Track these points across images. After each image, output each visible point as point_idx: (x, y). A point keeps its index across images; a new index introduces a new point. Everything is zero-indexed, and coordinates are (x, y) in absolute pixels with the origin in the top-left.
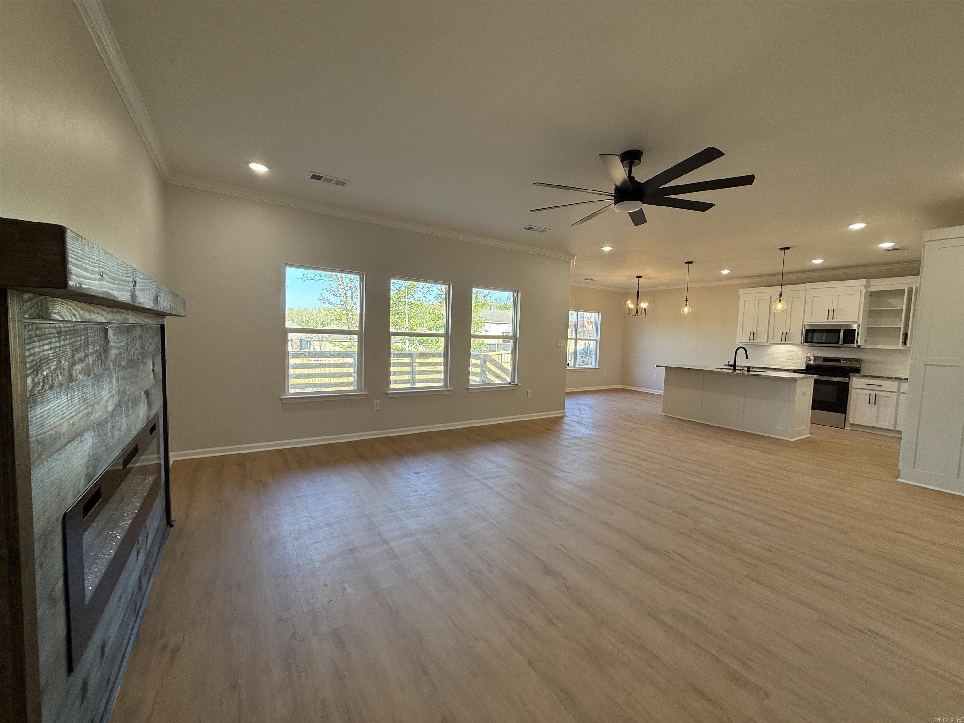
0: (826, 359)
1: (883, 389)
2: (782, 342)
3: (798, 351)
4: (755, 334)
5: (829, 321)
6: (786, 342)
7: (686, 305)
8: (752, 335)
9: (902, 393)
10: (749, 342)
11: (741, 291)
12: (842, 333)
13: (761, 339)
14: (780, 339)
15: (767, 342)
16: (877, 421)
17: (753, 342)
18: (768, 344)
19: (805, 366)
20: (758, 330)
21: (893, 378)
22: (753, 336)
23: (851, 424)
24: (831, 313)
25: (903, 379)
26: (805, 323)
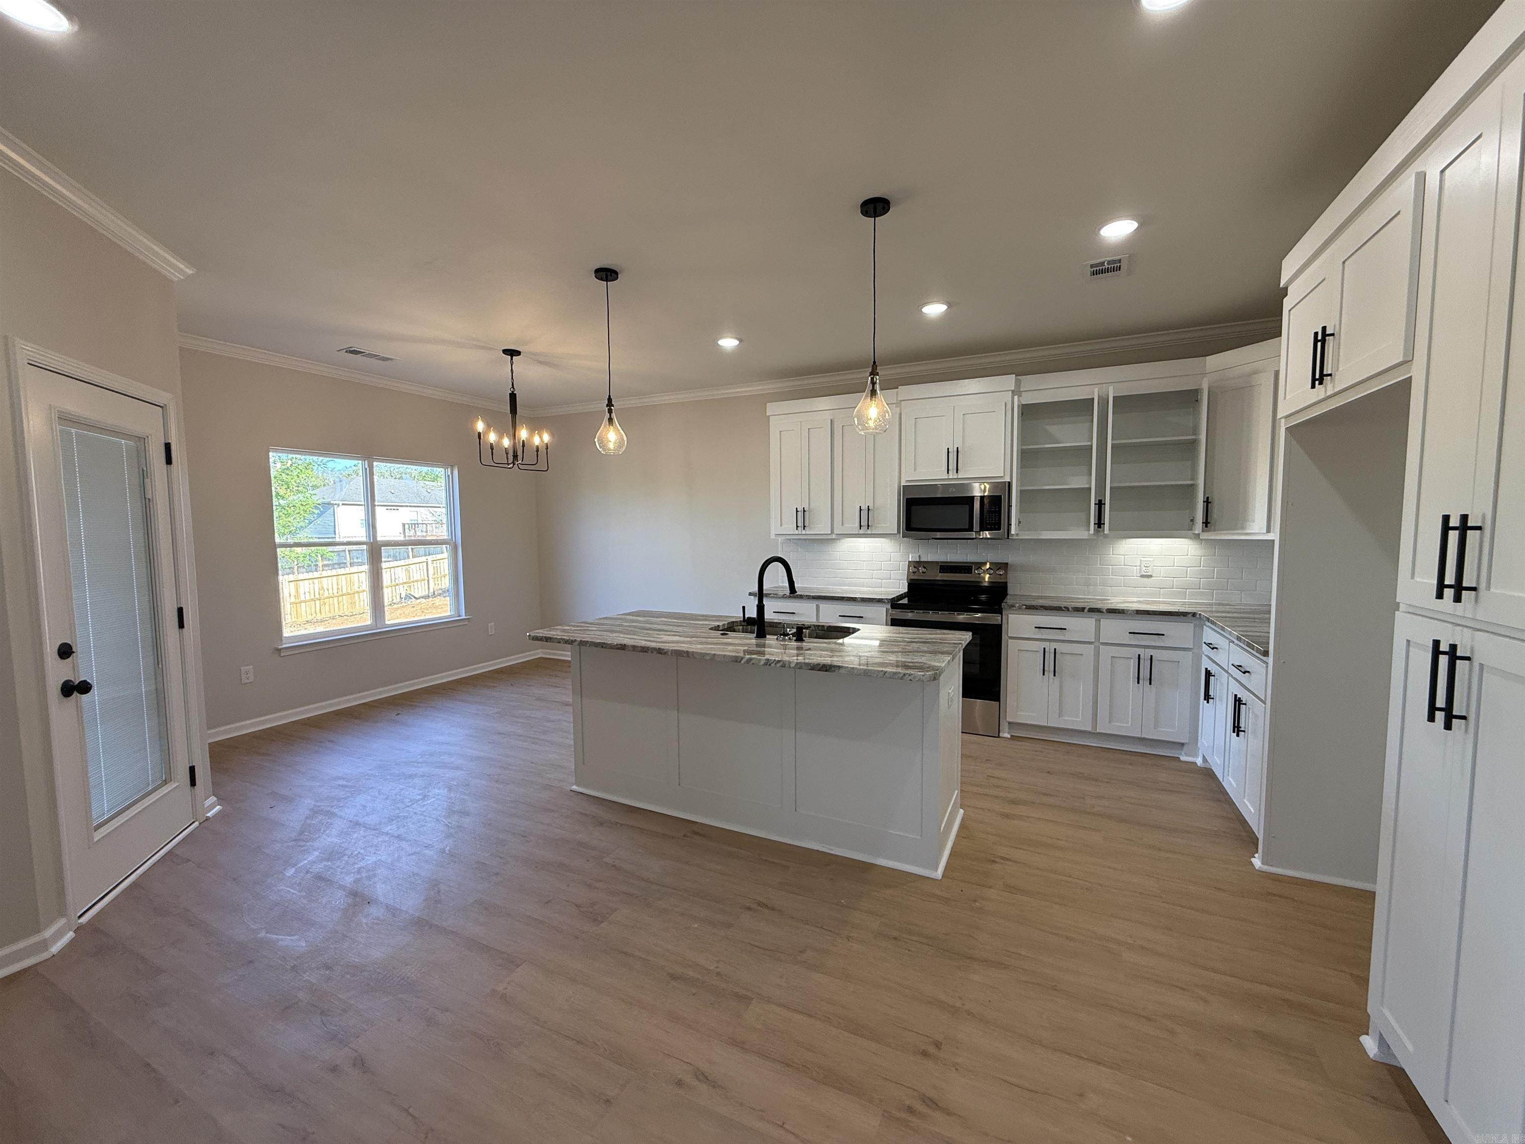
0: (946, 568)
1: (1067, 636)
2: (861, 532)
3: (892, 551)
4: (807, 513)
5: (951, 477)
6: (869, 532)
7: (610, 420)
8: (800, 514)
9: (1103, 644)
10: (796, 532)
11: (772, 408)
12: (977, 505)
13: (820, 526)
14: (857, 525)
15: (832, 532)
16: (1060, 715)
17: (804, 532)
18: (834, 536)
19: (907, 584)
20: (812, 506)
21: (1086, 610)
22: (803, 517)
23: (1009, 723)
24: (953, 457)
25: (1105, 611)
26: (902, 484)
